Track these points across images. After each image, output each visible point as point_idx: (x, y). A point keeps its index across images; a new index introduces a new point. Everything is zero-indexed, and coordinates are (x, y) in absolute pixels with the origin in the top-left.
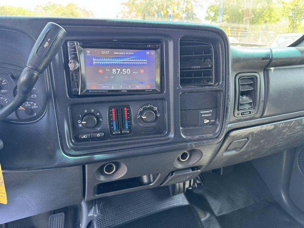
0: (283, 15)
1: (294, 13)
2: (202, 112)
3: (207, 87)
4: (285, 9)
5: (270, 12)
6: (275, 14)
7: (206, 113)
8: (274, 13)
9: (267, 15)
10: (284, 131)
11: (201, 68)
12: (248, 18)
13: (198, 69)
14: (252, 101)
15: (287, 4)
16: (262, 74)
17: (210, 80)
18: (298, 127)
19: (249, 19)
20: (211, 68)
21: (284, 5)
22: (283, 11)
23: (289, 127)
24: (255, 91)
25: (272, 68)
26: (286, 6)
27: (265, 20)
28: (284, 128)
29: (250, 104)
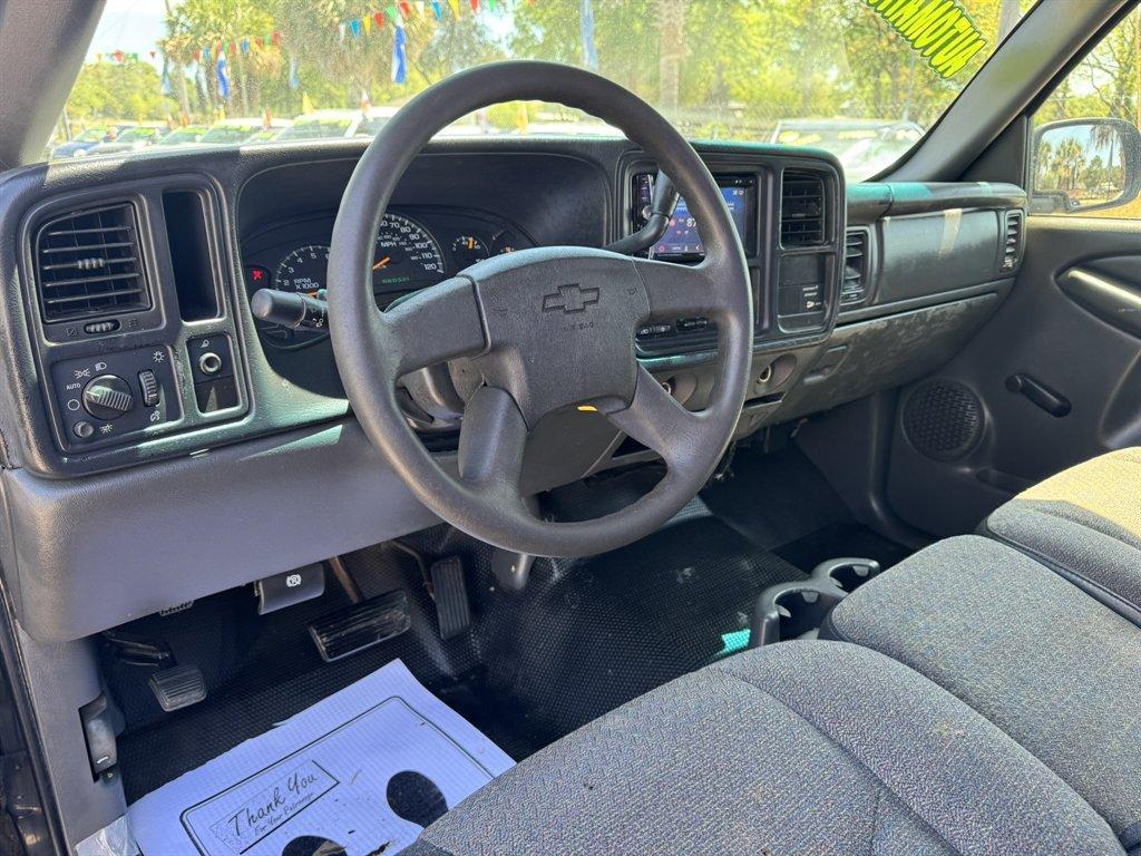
0: (770, 46)
1: (801, 40)
2: (805, 289)
3: (816, 248)
4: (778, 27)
5: (731, 37)
6: (749, 45)
7: (810, 291)
8: (745, 38)
9: (722, 46)
10: (900, 334)
11: (806, 217)
12: (677, 56)
13: (802, 218)
14: (859, 276)
15: (782, 11)
16: (873, 227)
17: (816, 237)
18: (921, 328)
19: (679, 60)
20: (820, 216)
21: (775, 12)
22: (770, 34)
23: (908, 327)
24: (864, 258)
25: (887, 219)
26: (779, 19)
27: (717, 64)
28: (901, 326)
29: (856, 280)
